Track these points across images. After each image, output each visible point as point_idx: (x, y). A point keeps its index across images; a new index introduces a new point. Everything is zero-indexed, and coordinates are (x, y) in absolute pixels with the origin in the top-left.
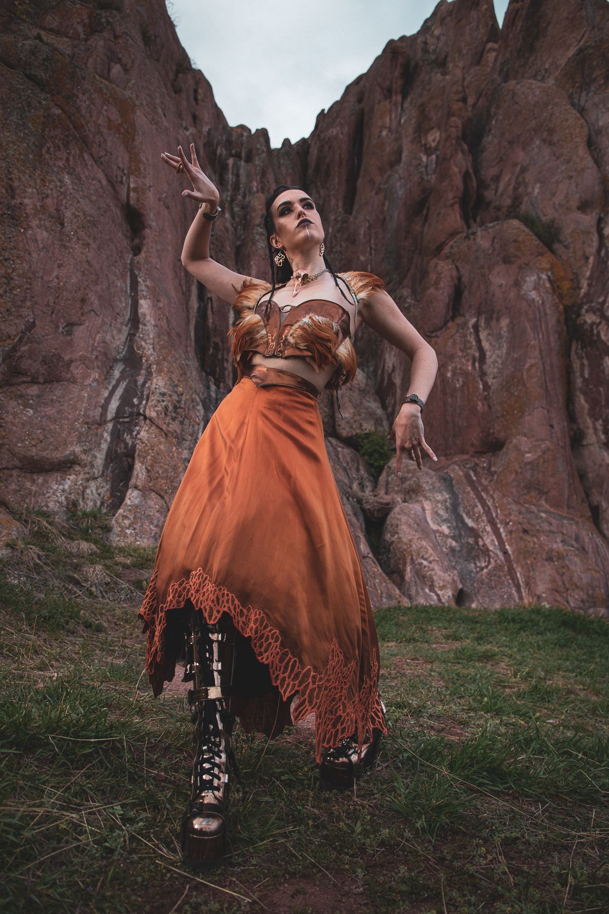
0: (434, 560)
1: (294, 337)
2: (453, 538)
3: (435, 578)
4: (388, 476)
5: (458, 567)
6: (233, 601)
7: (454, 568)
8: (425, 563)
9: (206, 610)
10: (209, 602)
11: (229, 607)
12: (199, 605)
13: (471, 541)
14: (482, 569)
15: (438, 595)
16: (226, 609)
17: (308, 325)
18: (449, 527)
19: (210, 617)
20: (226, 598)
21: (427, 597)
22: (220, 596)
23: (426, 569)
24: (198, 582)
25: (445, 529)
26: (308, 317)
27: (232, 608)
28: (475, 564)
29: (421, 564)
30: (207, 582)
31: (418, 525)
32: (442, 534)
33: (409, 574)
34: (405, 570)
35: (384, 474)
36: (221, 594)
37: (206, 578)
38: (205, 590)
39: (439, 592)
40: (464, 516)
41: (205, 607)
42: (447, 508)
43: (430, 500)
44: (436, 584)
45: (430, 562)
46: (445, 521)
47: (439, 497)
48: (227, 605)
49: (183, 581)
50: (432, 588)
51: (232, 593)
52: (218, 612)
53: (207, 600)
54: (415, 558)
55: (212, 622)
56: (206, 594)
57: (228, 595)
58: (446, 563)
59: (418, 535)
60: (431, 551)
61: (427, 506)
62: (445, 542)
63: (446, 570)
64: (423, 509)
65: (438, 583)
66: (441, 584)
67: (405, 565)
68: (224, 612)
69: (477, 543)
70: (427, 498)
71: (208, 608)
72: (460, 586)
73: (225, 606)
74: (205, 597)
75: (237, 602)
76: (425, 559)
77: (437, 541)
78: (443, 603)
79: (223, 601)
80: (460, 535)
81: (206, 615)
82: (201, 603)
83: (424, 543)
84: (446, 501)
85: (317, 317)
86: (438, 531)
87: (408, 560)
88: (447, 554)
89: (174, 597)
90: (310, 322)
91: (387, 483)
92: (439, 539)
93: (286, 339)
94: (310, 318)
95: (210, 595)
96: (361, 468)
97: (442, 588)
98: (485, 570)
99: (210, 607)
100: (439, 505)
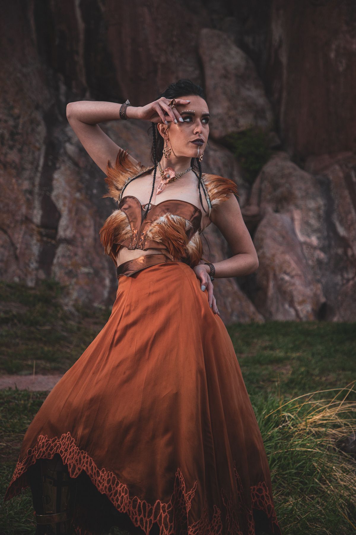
0: (297, 275)
1: (152, 233)
2: (323, 249)
3: (295, 293)
4: (262, 182)
5: (324, 281)
6: (91, 463)
7: (318, 281)
8: (287, 278)
9: (70, 466)
10: (74, 461)
11: (87, 467)
12: (66, 461)
13: (340, 251)
14: (348, 280)
15: (296, 311)
16: (85, 468)
17: (164, 222)
18: (318, 238)
19: (73, 472)
20: (86, 459)
21: (286, 312)
22: (82, 458)
23: (288, 284)
24: (67, 443)
25: (314, 240)
26: (165, 216)
27: (89, 468)
28: (342, 276)
29: (282, 279)
30: (73, 444)
31: (284, 237)
32: (309, 245)
33: (271, 290)
34: (267, 287)
35: (258, 181)
36: (82, 456)
37: (73, 441)
38: (71, 450)
39: (299, 308)
40: (338, 224)
41: (70, 464)
42: (319, 217)
43: (301, 209)
44: (296, 299)
45: (292, 277)
46: (315, 231)
47: (312, 204)
48: (86, 465)
49: (56, 439)
50: (292, 304)
51: (91, 457)
52: (79, 469)
53: (72, 458)
54: (277, 273)
55: (73, 476)
56: (72, 454)
57: (87, 458)
58: (309, 277)
59: (281, 249)
60: (293, 265)
61: (297, 215)
62: (312, 255)
63: (308, 284)
64: (293, 220)
65: (298, 298)
66: (301, 298)
67: (268, 281)
68: (83, 470)
69: (345, 253)
70: (297, 207)
71: (72, 465)
72: (323, 300)
73: (84, 466)
74: (71, 456)
75: (93, 464)
76: (288, 274)
77: (303, 254)
78: (301, 319)
79: (84, 462)
80: (330, 246)
81: (70, 470)
82: (68, 460)
83: (287, 257)
84: (319, 208)
85: (172, 216)
86: (305, 243)
87: (271, 276)
88: (313, 268)
89: (47, 450)
90: (166, 220)
91: (260, 190)
92: (306, 251)
93: (147, 234)
94: (167, 217)
95: (75, 456)
96: (235, 173)
97: (301, 303)
98: (351, 283)
99: (74, 464)
100: (311, 214)
